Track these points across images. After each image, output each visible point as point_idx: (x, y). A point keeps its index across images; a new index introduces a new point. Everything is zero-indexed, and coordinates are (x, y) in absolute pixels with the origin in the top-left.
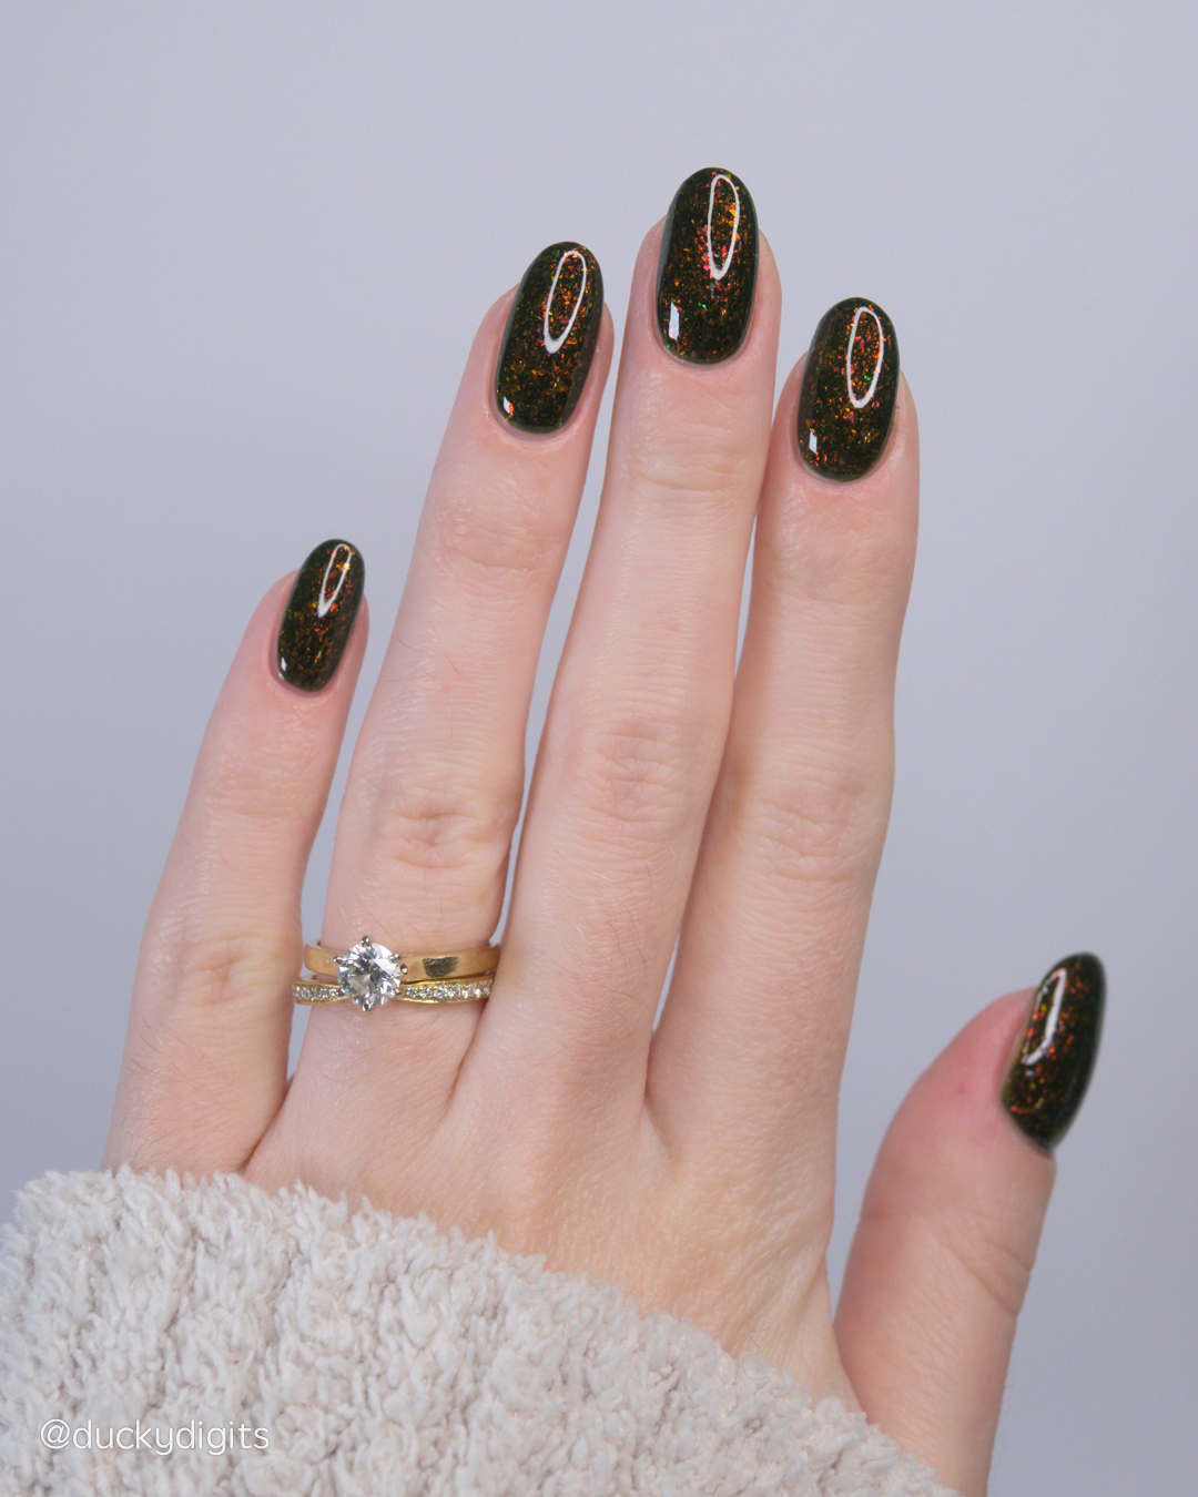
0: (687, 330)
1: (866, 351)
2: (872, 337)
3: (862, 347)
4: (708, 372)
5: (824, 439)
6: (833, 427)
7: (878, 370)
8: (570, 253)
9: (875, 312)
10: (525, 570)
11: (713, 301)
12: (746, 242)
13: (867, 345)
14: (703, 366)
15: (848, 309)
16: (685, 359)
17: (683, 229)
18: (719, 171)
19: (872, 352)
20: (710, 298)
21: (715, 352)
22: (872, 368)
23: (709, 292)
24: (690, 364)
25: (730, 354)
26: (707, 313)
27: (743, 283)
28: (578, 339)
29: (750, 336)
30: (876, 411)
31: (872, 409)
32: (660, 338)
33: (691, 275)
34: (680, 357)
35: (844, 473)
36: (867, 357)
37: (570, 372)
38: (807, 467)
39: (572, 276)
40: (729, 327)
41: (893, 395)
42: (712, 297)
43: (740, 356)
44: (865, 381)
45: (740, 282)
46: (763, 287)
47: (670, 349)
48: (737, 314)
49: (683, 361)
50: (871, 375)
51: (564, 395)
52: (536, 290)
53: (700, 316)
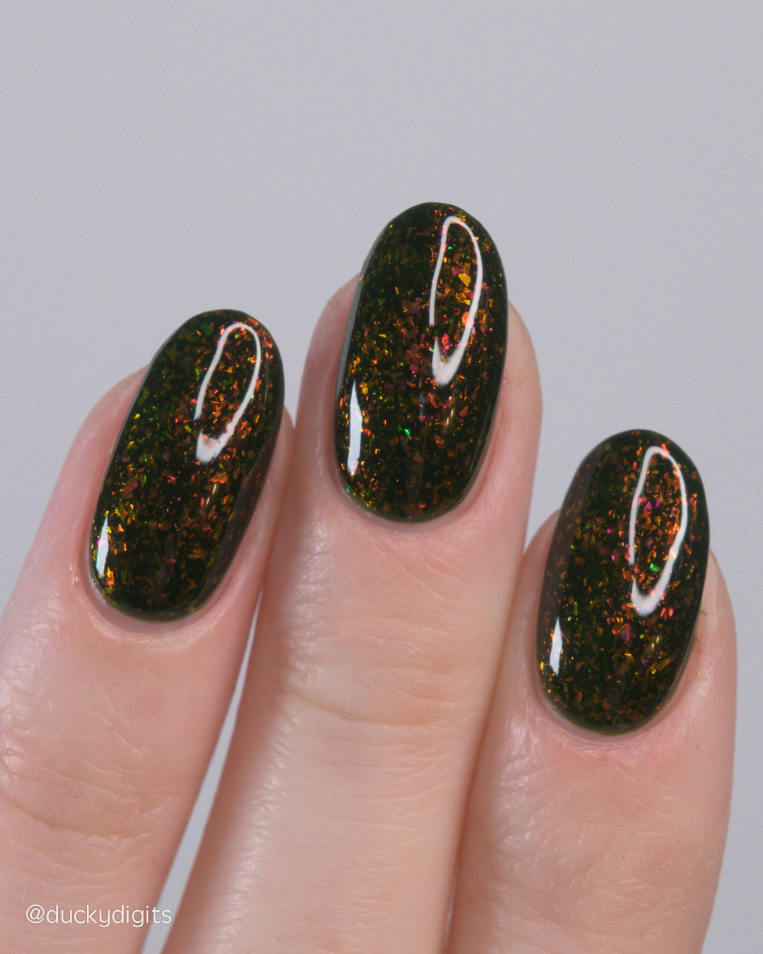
0: (378, 468)
1: (654, 522)
2: (666, 498)
3: (647, 514)
4: (409, 537)
5: (579, 665)
6: (595, 646)
7: (673, 554)
8: (230, 329)
9: (672, 454)
10: (116, 838)
11: (421, 424)
12: (483, 329)
13: (656, 512)
14: (401, 526)
15: (626, 449)
16: (372, 511)
17: (381, 302)
18: (455, 211)
19: (663, 523)
20: (417, 420)
21: (422, 506)
22: (664, 550)
23: (415, 409)
24: (382, 520)
25: (450, 507)
26: (410, 443)
27: (474, 397)
28: (230, 475)
29: (485, 479)
30: (668, 622)
31: (661, 620)
32: (338, 475)
33: (388, 379)
34: (367, 509)
35: (609, 723)
36: (654, 534)
37: (213, 526)
38: (549, 706)
39: (230, 371)
40: (447, 467)
41: (698, 594)
42: (422, 417)
43: (466, 510)
44: (649, 572)
45: (469, 394)
46: (512, 397)
47: (351, 493)
48: (462, 446)
49: (369, 514)
50: (661, 564)
51: (201, 563)
52: (169, 387)
53: (399, 447)
